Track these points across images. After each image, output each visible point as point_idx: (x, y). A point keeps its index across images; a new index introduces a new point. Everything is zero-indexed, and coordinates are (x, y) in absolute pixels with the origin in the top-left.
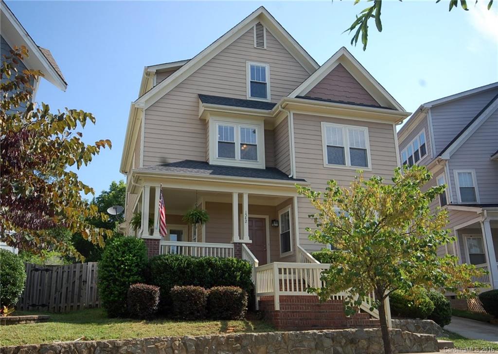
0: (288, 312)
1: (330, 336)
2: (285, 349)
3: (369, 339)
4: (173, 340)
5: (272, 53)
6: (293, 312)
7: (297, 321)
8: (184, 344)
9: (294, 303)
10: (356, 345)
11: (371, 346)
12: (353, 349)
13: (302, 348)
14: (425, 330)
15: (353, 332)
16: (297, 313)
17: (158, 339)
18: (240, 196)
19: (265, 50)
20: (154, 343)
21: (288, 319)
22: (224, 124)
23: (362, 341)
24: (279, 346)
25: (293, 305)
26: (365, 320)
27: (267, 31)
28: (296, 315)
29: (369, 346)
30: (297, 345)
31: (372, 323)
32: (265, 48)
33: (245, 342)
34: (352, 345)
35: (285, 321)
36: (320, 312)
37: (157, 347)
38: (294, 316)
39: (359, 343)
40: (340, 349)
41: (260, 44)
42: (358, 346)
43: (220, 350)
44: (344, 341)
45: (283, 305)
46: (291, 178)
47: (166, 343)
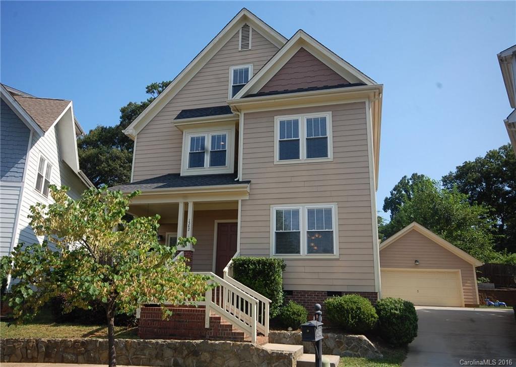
0: (148, 320)
1: (172, 346)
2: (126, 356)
3: (213, 352)
4: (29, 341)
5: (257, 52)
6: (154, 321)
7: (156, 330)
8: (37, 345)
9: (155, 312)
10: (198, 358)
11: (213, 359)
12: (194, 361)
13: (143, 357)
14: (349, 348)
15: (197, 344)
16: (157, 322)
17: (17, 340)
18: (186, 205)
19: (250, 50)
20: (14, 342)
21: (147, 327)
22: (196, 136)
23: (205, 354)
24: (121, 353)
25: (155, 313)
26: (226, 332)
27: (253, 30)
28: (156, 323)
29: (212, 360)
30: (138, 353)
31: (235, 335)
32: (250, 48)
33: (90, 347)
34: (194, 357)
35: (144, 329)
36: (179, 321)
37: (14, 346)
38: (153, 324)
39: (202, 356)
40: (180, 361)
41: (245, 46)
42: (200, 358)
43: (66, 353)
44: (186, 352)
45: (145, 313)
46: (236, 181)
47: (22, 344)
